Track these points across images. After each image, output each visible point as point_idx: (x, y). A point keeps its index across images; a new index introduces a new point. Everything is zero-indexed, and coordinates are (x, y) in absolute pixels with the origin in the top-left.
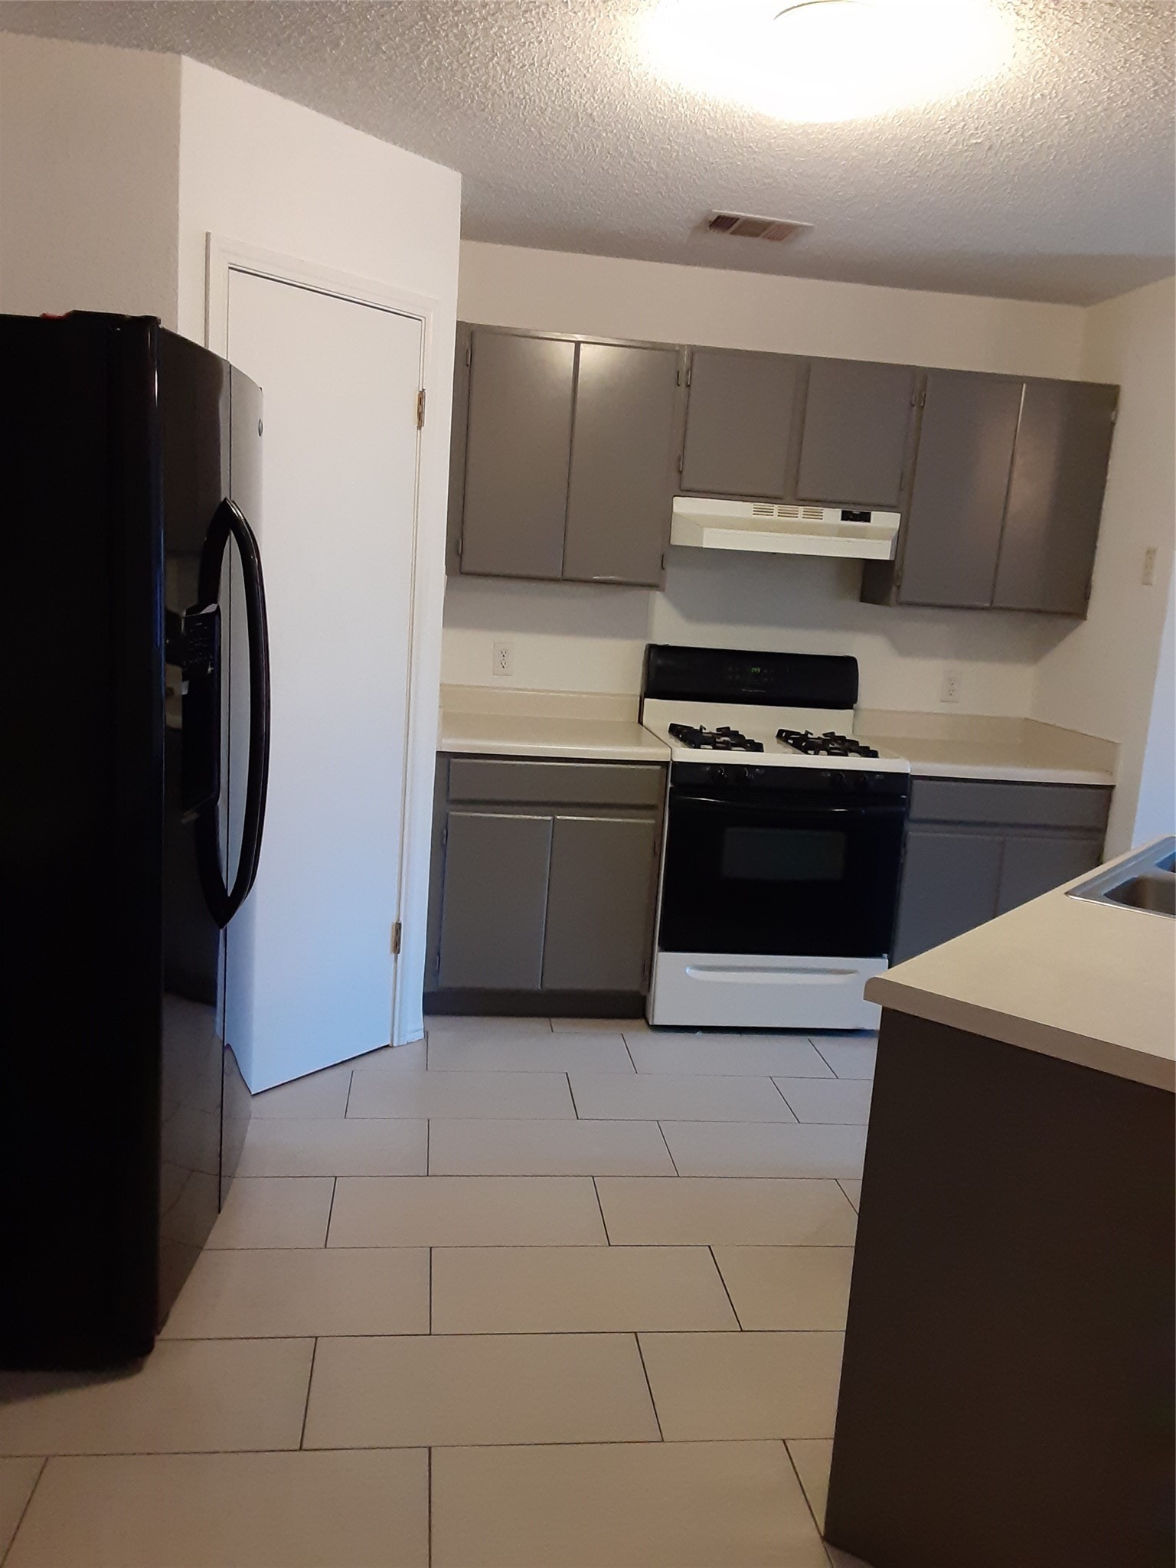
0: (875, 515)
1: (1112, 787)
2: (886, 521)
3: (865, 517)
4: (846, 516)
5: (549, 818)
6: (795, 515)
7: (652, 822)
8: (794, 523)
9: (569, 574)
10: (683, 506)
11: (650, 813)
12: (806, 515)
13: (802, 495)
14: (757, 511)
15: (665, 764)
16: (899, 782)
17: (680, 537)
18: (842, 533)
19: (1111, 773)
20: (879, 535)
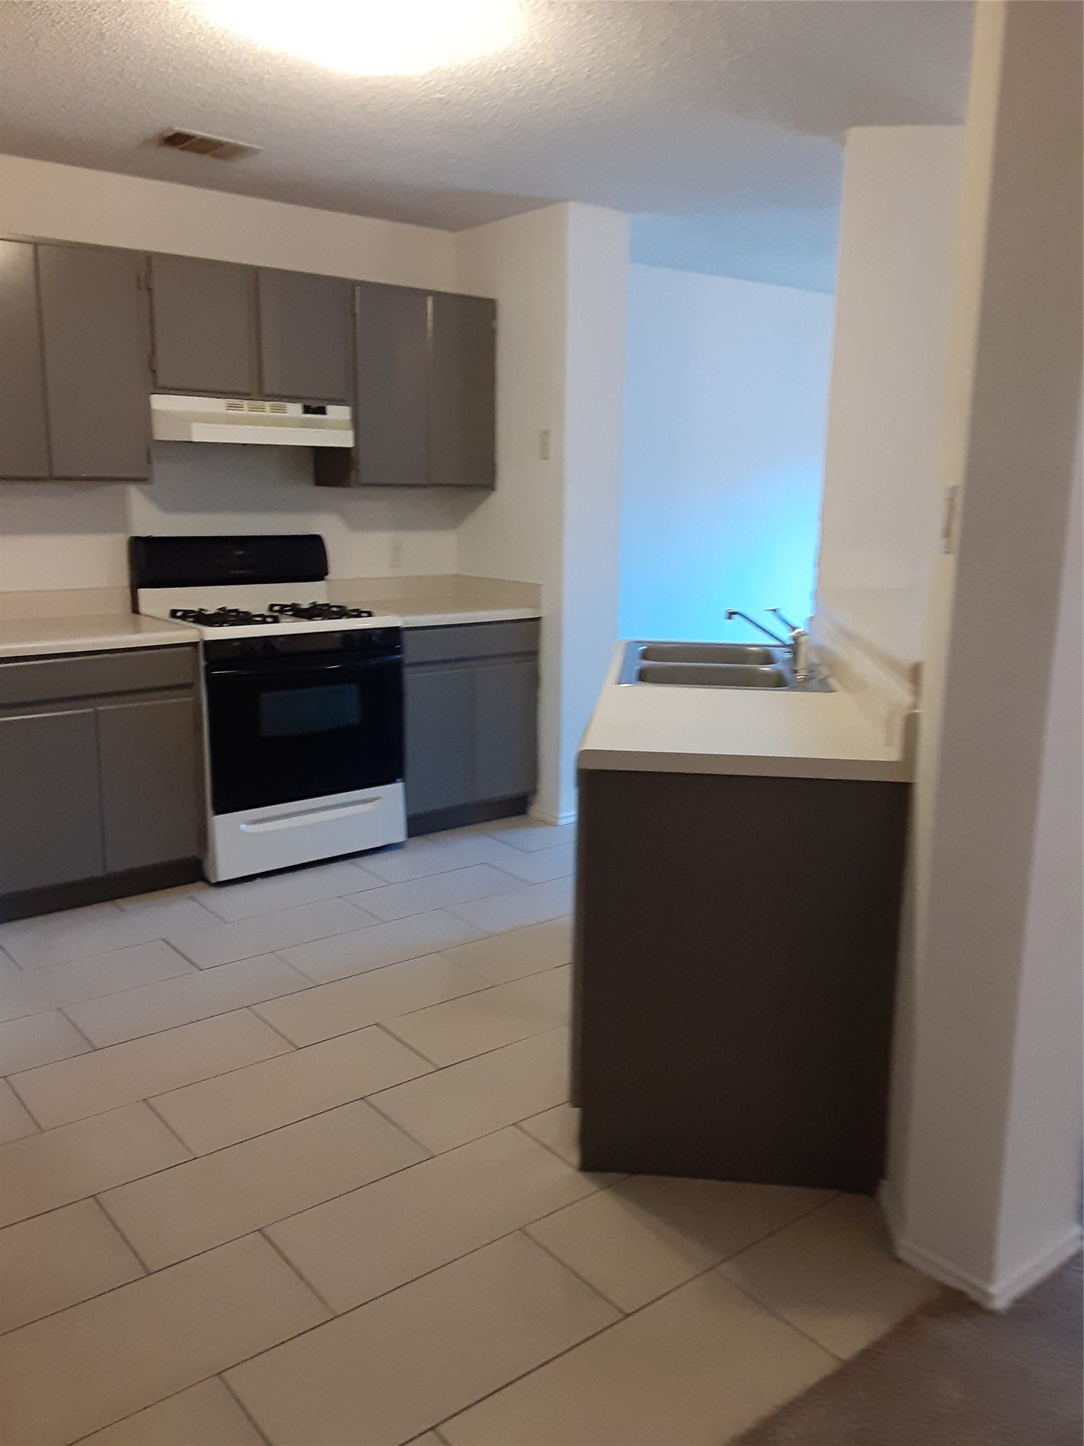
0: (330, 408)
1: (538, 619)
2: (339, 413)
3: (322, 411)
4: (307, 410)
5: (91, 710)
6: (263, 410)
7: (190, 699)
8: (261, 416)
9: (57, 473)
10: (160, 402)
11: (185, 691)
12: (275, 409)
13: (267, 390)
14: (231, 407)
15: (194, 645)
16: (393, 634)
17: (163, 432)
18: (304, 425)
19: (537, 606)
20: (336, 425)
